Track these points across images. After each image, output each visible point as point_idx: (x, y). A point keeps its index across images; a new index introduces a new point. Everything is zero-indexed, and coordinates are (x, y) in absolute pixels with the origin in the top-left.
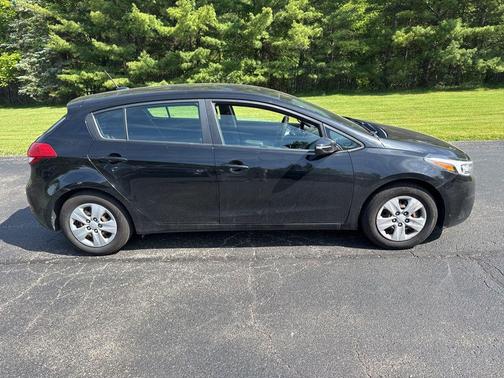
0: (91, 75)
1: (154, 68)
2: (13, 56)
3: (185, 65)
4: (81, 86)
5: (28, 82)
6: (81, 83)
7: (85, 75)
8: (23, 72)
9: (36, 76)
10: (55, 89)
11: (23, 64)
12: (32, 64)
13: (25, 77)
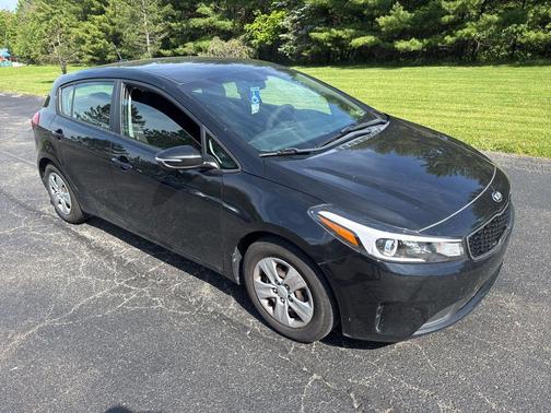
0: (340, 33)
1: (407, 23)
2: (280, 14)
3: (446, 19)
4: (329, 45)
5: (287, 40)
6: (330, 41)
7: (335, 32)
8: (285, 31)
9: (295, 34)
10: (309, 48)
11: (286, 23)
12: (295, 21)
13: (285, 35)
